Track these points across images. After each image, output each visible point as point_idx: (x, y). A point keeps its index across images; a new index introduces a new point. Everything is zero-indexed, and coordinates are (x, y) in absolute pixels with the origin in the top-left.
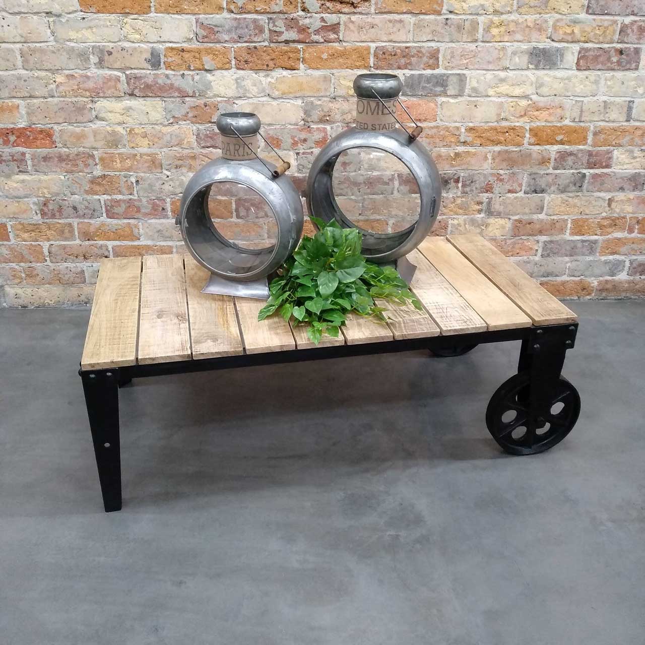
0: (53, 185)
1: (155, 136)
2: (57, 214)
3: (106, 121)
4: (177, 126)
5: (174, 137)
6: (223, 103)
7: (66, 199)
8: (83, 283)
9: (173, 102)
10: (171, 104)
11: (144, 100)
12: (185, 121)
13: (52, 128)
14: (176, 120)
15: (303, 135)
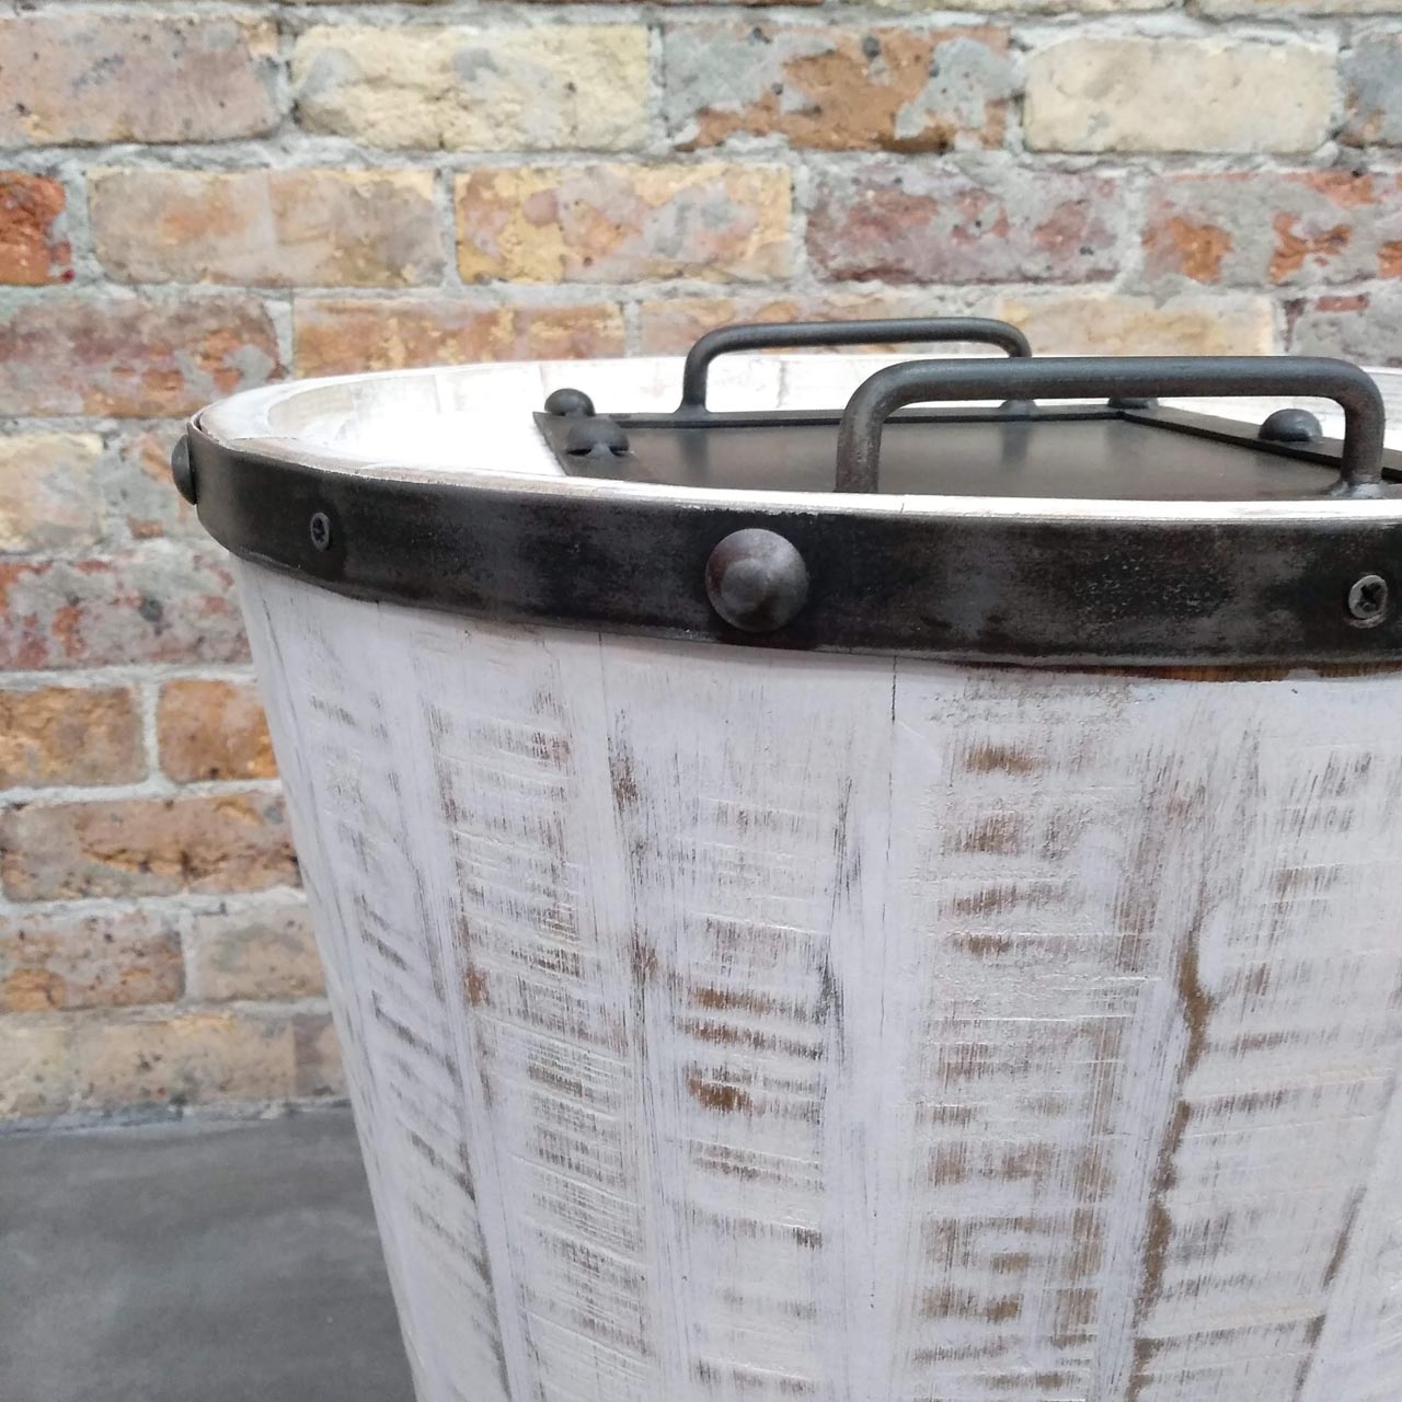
0: (43, 488)
1: (597, 215)
2: (55, 644)
3: (351, 131)
4: (713, 165)
5: (695, 222)
6: (962, 41)
7: (105, 558)
8: (170, 999)
9: (706, 32)
10: (697, 41)
11: (561, 21)
12: (759, 133)
13: (53, 171)
14: (716, 127)
15: (1332, 212)
